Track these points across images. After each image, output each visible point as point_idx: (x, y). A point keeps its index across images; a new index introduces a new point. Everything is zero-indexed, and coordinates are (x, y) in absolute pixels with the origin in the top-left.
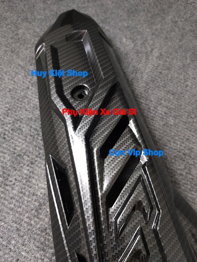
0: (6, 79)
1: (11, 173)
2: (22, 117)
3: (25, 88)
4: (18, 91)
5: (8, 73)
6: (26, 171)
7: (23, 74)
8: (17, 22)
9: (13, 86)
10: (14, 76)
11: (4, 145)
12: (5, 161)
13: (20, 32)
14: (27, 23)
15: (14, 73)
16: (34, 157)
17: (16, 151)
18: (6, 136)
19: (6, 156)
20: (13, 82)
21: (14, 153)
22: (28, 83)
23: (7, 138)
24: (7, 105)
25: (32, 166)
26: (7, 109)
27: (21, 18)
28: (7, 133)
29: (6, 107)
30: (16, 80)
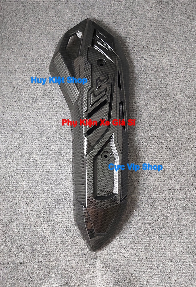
0: (28, 118)
1: (60, 162)
2: (49, 134)
3: (40, 118)
4: (38, 122)
5: (26, 115)
6: (66, 158)
7: (34, 111)
8: (8, 78)
9: (33, 120)
10: (30, 115)
11: (50, 152)
12: (54, 158)
13: (14, 83)
14: (13, 75)
15: (29, 113)
16: (66, 150)
17: (56, 152)
18: (47, 147)
19: (53, 156)
20: (32, 118)
21: (56, 153)
22: (40, 115)
23: (49, 148)
24: (38, 132)
25: (67, 154)
26: (39, 134)
27: (7, 73)
28: (47, 146)
29: (38, 134)
30: (33, 116)
